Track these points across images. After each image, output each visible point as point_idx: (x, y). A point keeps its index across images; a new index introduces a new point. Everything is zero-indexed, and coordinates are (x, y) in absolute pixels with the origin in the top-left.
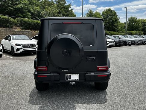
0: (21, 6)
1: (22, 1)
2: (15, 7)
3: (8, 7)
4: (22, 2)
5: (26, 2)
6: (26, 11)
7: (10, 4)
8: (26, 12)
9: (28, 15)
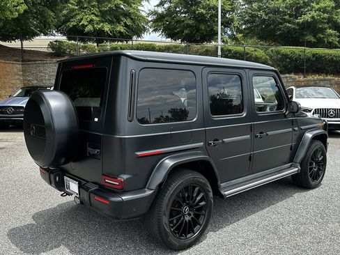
0: (313, 17)
1: (317, 4)
2: (297, 21)
3: (281, 24)
4: (317, 7)
5: (328, 3)
6: (326, 26)
7: (287, 17)
8: (326, 29)
9: (331, 35)
